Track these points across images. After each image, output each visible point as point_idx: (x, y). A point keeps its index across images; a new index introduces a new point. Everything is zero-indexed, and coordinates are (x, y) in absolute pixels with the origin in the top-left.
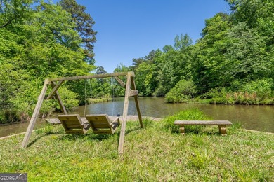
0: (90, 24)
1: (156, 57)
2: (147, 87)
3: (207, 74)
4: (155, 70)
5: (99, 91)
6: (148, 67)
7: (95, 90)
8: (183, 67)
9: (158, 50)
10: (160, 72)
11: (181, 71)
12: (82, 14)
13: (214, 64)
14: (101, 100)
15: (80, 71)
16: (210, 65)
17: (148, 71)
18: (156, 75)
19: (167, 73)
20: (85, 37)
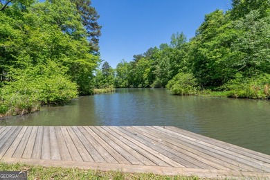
0: (95, 18)
1: (153, 53)
2: (146, 79)
3: (209, 66)
4: (153, 65)
5: (105, 82)
6: (147, 62)
7: (101, 81)
8: (178, 62)
9: (155, 48)
10: (158, 67)
11: (177, 66)
12: (88, 7)
13: (218, 56)
14: (106, 90)
15: (83, 60)
16: (214, 57)
17: (146, 66)
18: (154, 69)
19: (164, 67)
20: (90, 31)
